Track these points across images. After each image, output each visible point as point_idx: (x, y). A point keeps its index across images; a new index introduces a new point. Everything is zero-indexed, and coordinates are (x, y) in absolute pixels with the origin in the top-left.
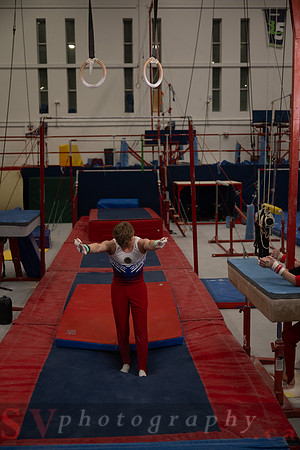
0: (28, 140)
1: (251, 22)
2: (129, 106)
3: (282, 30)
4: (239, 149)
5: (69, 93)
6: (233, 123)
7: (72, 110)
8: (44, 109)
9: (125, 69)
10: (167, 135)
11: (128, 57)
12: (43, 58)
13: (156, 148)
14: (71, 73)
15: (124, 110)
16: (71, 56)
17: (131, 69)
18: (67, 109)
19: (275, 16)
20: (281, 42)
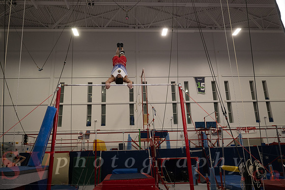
1: (189, 83)
2: (132, 121)
3: (203, 86)
5: (102, 116)
7: (103, 124)
8: (89, 124)
9: (130, 104)
11: (131, 99)
12: (90, 100)
14: (104, 106)
15: (129, 124)
16: (104, 99)
17: (133, 104)
18: (100, 124)
19: (200, 80)
20: (204, 91)
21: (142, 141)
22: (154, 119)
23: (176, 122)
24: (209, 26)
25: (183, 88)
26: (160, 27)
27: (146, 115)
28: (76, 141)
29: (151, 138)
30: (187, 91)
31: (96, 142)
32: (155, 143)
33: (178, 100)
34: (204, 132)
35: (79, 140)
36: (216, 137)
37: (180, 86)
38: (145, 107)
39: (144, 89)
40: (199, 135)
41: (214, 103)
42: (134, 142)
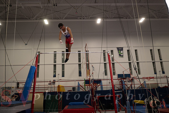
1: (114, 51)
2: (80, 74)
3: (122, 53)
5: (62, 71)
7: (63, 76)
8: (55, 76)
9: (79, 64)
11: (80, 61)
12: (55, 62)
14: (63, 65)
15: (78, 76)
17: (81, 64)
18: (61, 76)
19: (120, 49)
20: (123, 56)
21: (86, 86)
22: (93, 73)
23: (106, 74)
24: (125, 17)
25: (110, 54)
26: (96, 18)
27: (88, 70)
28: (47, 86)
29: (91, 84)
30: (112, 56)
31: (59, 87)
32: (94, 87)
33: (107, 61)
34: (123, 80)
35: (49, 85)
36: (130, 83)
37: (108, 53)
38: (88, 66)
39: (87, 55)
40: (120, 82)
41: (129, 63)
42: (82, 86)
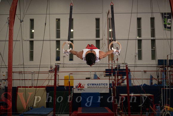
0: (50, 73)
1: (155, 19)
3: (170, 22)
4: (152, 78)
6: (148, 65)
7: (71, 59)
8: (58, 59)
9: (96, 41)
10: (116, 71)
11: (98, 35)
13: (111, 78)
17: (99, 40)
18: (68, 59)
19: (166, 16)
20: (170, 28)
22: (118, 59)
